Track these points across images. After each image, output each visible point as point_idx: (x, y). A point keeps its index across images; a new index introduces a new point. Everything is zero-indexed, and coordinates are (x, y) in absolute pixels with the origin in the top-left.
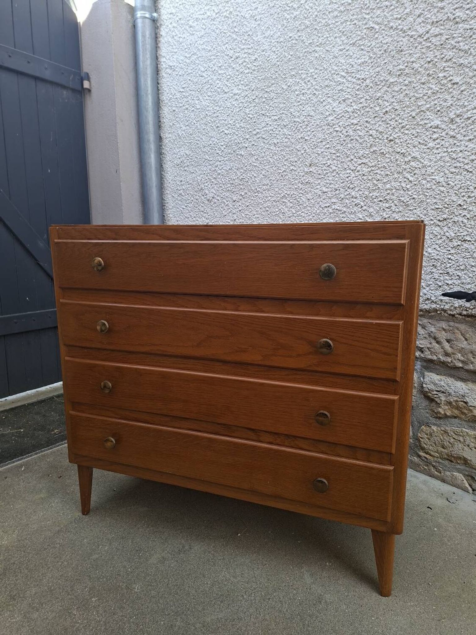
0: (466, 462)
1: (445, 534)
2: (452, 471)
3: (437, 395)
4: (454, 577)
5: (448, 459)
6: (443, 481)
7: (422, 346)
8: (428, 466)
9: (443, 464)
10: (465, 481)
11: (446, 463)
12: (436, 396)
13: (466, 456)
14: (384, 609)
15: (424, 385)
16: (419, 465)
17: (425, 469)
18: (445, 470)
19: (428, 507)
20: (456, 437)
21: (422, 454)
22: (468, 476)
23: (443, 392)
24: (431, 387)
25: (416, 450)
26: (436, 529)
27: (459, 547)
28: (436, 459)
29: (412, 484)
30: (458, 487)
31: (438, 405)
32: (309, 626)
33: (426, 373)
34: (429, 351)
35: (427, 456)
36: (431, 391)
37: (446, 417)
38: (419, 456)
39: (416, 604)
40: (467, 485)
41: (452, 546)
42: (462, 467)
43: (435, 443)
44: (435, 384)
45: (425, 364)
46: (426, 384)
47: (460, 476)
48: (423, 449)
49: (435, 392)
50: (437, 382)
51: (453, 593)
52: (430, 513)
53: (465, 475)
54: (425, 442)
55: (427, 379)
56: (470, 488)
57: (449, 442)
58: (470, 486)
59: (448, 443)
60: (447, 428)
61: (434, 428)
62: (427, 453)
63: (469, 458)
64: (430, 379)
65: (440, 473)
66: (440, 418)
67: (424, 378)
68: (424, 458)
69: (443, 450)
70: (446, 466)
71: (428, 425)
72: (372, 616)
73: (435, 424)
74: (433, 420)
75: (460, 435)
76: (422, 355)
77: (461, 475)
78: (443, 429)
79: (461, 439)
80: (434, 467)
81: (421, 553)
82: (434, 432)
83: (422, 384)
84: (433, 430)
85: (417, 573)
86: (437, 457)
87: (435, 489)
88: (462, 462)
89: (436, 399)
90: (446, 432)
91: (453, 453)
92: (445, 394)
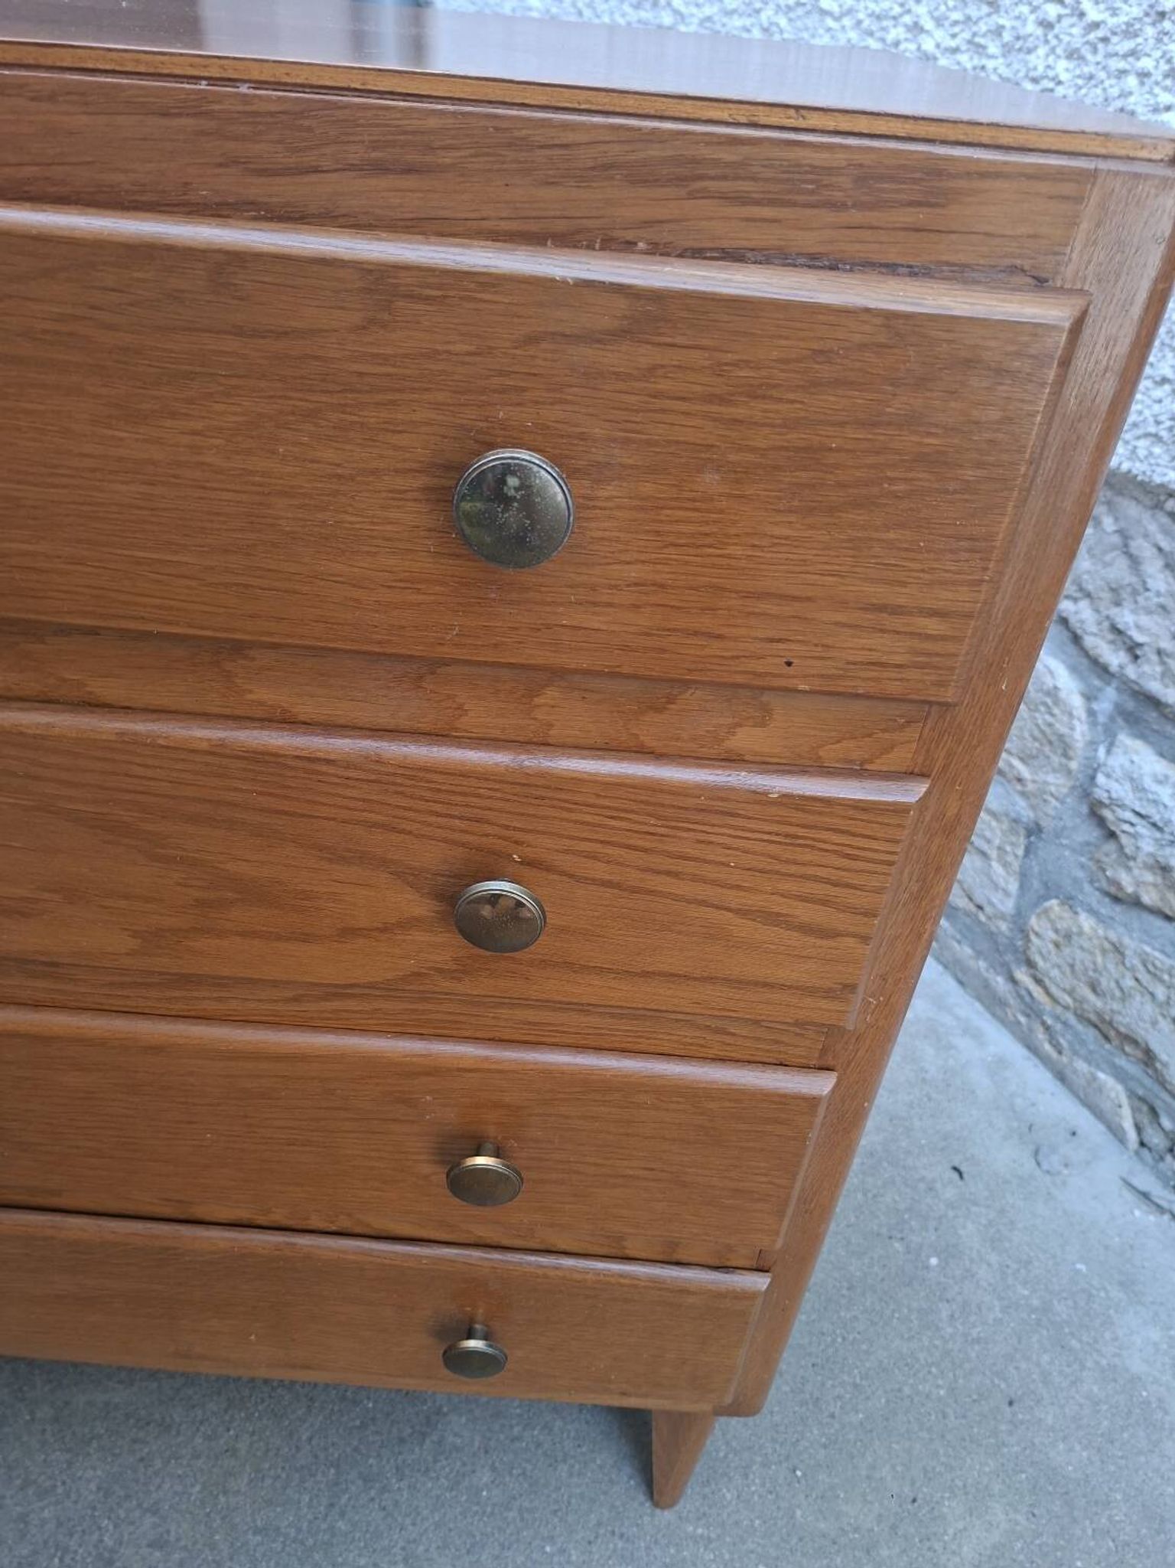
0: (1148, 1058)
1: (956, 1289)
2: (1098, 1067)
3: (1132, 824)
4: (893, 1467)
5: (1096, 1026)
6: (1061, 1077)
7: (1139, 638)
8: (1028, 1016)
9: (1076, 1034)
10: (1126, 1112)
11: (1090, 1034)
12: (1126, 827)
13: (1155, 1046)
14: (599, 1524)
15: (1101, 779)
16: (1003, 1003)
17: (1019, 1023)
18: (1075, 1053)
19: (955, 1169)
20: (1144, 977)
21: (1022, 975)
22: (1142, 1099)
23: (1154, 825)
24: (1121, 791)
25: (1009, 957)
26: (934, 1261)
27: (973, 1355)
28: (1059, 1010)
29: (951, 1062)
30: (1098, 1114)
31: (1126, 859)
32: (342, 1514)
33: (1124, 739)
34: (1163, 663)
35: (1037, 992)
36: (1116, 803)
37: (1136, 903)
38: (1013, 981)
39: (713, 1536)
40: (1128, 1125)
41: (950, 1346)
42: (1134, 1069)
43: (1072, 966)
44: (1139, 788)
45: (1130, 705)
46: (1108, 776)
47: (1114, 1090)
48: (1030, 964)
49: (1128, 815)
50: (1148, 782)
51: (856, 1530)
52: (949, 1193)
53: (1132, 1094)
54: (1041, 946)
55: (1117, 761)
56: (1132, 1135)
57: (1117, 982)
58: (1139, 1129)
59: (1113, 985)
60: (1126, 941)
61: (1086, 922)
62: (1039, 982)
63: (1164, 1057)
64: (1127, 764)
65: (1060, 1053)
66: (1116, 899)
67: (1108, 752)
68: (1023, 993)
69: (1091, 997)
70: (1083, 1043)
71: (1069, 901)
72: (551, 1539)
73: (1092, 912)
74: (1094, 898)
75: (1162, 981)
76: (1131, 672)
77: (1119, 1088)
78: (1112, 936)
79: (1160, 992)
80: (1047, 1029)
81: (834, 1341)
82: (1081, 933)
83: (1095, 770)
84: (1080, 927)
85: (777, 1418)
86: (1066, 1008)
87: (1019, 1101)
88: (1139, 1054)
89: (1124, 839)
90: (1118, 949)
91: (1118, 1018)
92: (1158, 835)
